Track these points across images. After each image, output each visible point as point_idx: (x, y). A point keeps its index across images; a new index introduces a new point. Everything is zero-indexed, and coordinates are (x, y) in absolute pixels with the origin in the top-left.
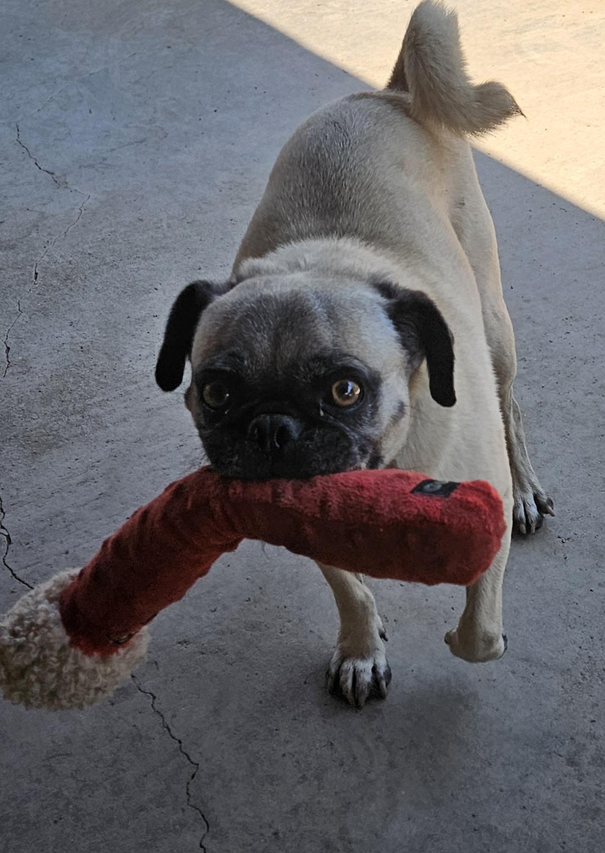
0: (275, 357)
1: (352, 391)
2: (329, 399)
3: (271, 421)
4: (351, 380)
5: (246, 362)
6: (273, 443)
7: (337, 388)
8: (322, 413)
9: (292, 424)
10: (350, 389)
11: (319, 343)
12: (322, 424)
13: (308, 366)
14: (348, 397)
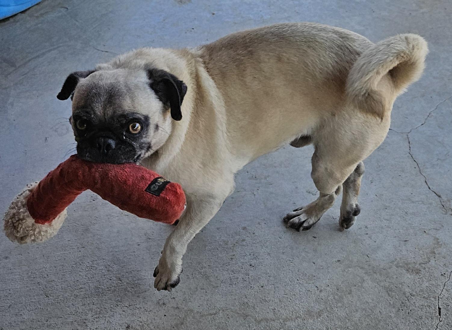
0: (104, 114)
1: (138, 127)
2: (128, 131)
3: (104, 141)
4: (137, 123)
5: (92, 116)
6: (104, 150)
7: (132, 126)
8: (124, 138)
9: (112, 143)
10: (137, 126)
11: (122, 108)
12: (124, 142)
13: (118, 119)
14: (136, 130)
